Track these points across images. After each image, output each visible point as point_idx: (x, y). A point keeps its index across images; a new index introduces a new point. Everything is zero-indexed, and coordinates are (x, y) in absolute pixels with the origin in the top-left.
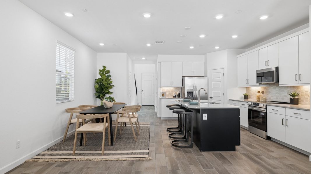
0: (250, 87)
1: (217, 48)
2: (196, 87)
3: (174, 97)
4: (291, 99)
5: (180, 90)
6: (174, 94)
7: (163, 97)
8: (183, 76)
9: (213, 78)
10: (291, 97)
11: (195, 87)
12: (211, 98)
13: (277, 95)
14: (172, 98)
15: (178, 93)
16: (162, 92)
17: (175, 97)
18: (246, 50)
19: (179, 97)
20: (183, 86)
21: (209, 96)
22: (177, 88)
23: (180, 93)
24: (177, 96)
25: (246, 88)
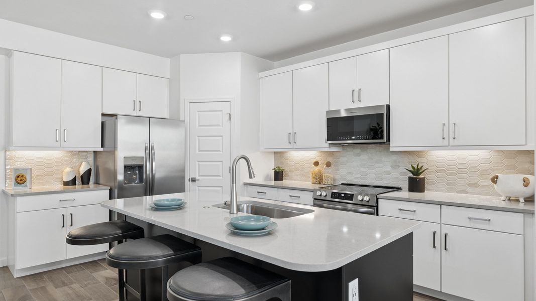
0: (285, 152)
1: (226, 39)
2: (153, 148)
3: (66, 184)
4: (410, 178)
5: (91, 159)
6: (68, 173)
7: (20, 189)
8: (103, 115)
9: (200, 126)
10: (411, 175)
11: (150, 151)
12: (193, 180)
13: (363, 169)
14: (60, 187)
15: (83, 169)
16: (16, 170)
17: (73, 182)
18: (276, 63)
19: (85, 180)
20: (102, 146)
21: (188, 175)
22: (81, 154)
23: (89, 171)
24: (78, 181)
25: (275, 153)
